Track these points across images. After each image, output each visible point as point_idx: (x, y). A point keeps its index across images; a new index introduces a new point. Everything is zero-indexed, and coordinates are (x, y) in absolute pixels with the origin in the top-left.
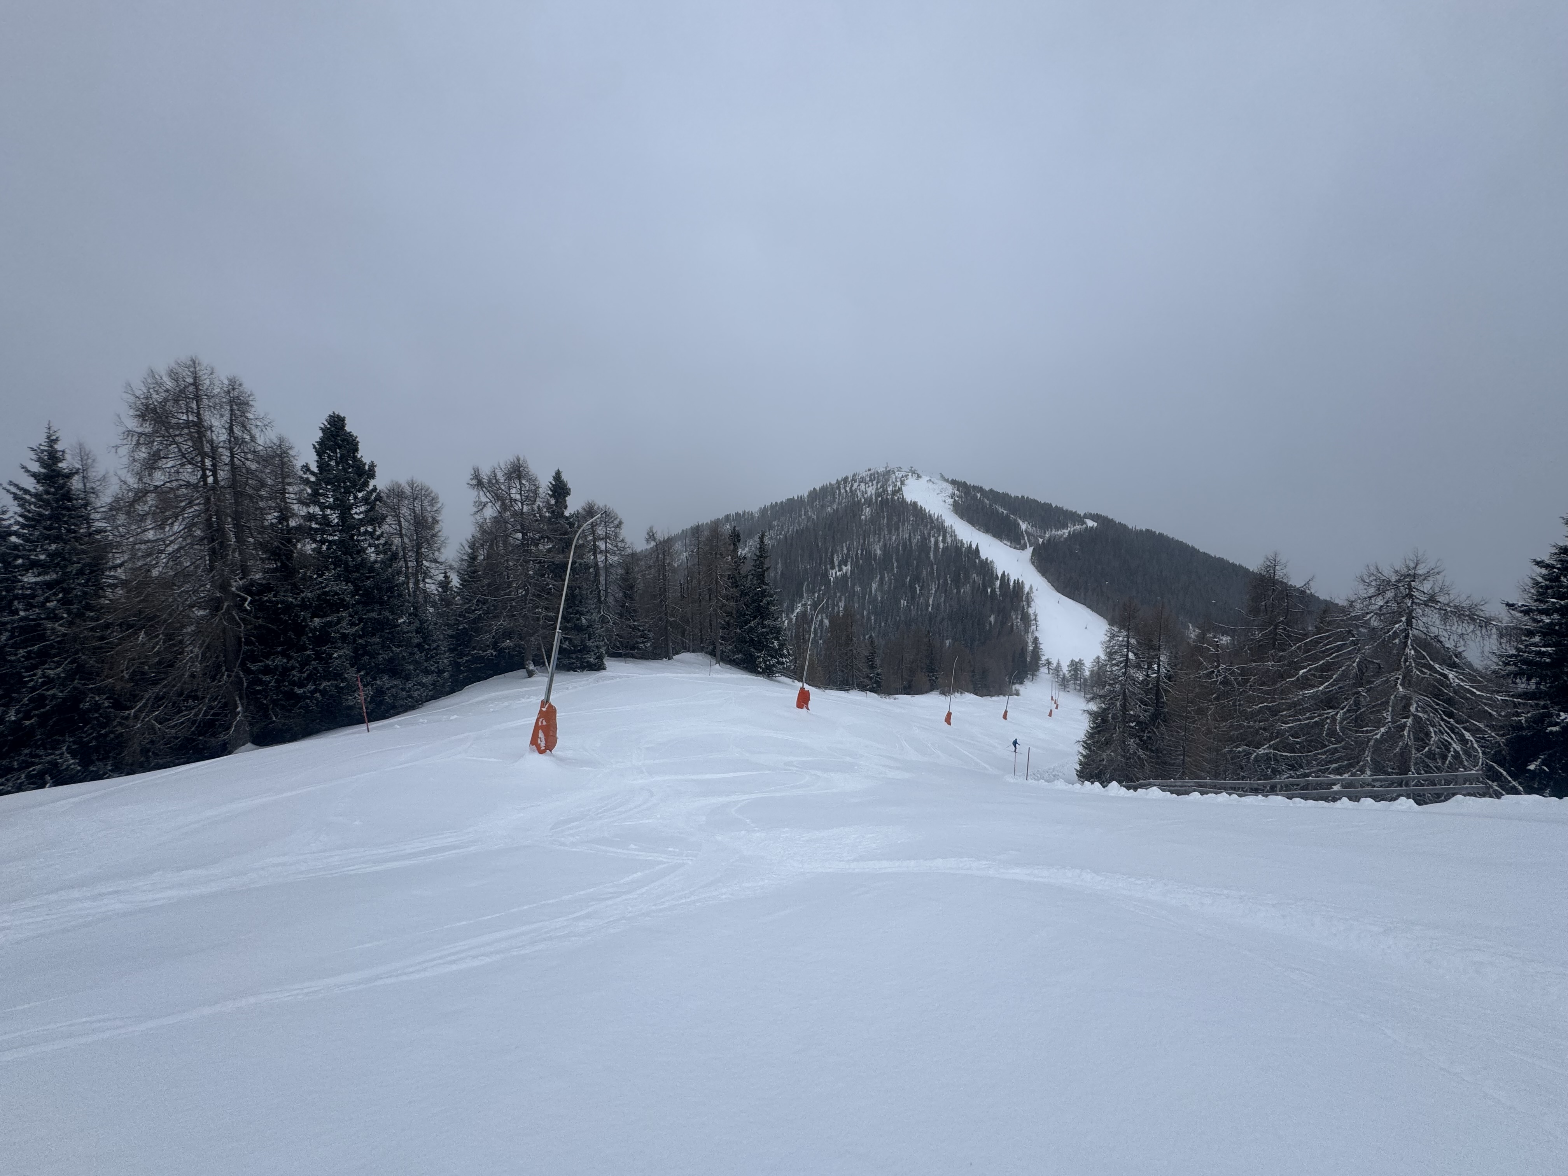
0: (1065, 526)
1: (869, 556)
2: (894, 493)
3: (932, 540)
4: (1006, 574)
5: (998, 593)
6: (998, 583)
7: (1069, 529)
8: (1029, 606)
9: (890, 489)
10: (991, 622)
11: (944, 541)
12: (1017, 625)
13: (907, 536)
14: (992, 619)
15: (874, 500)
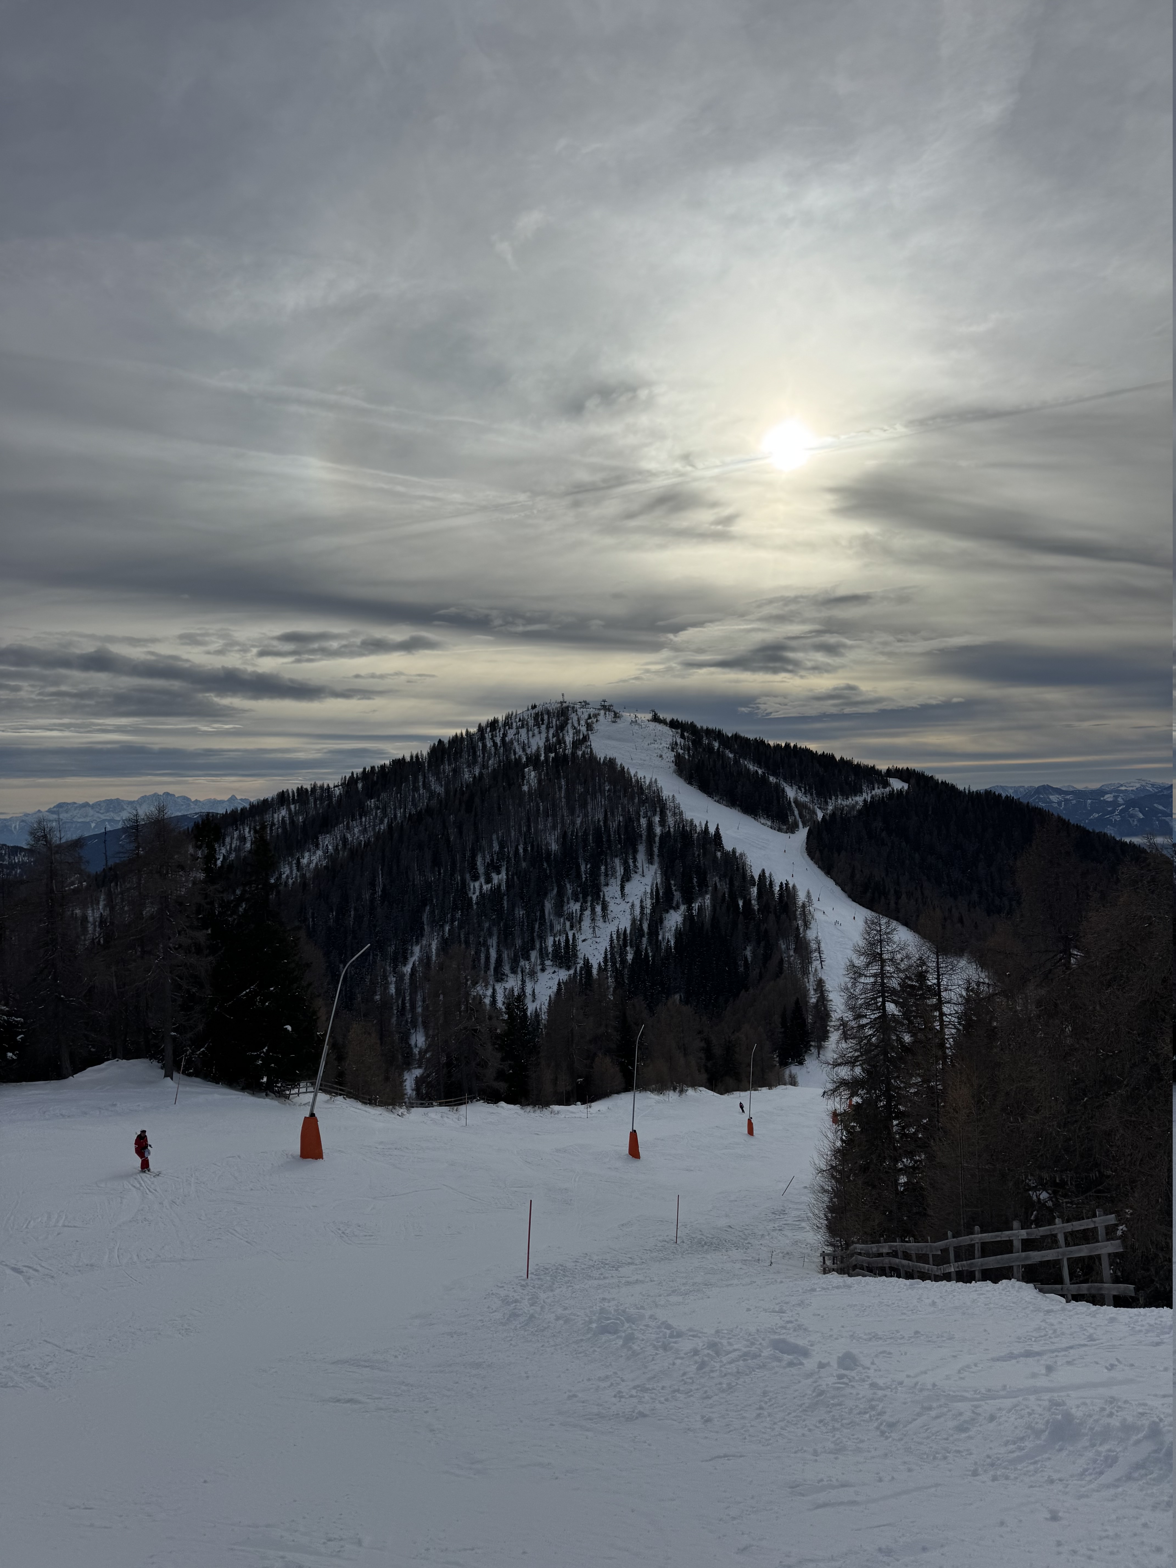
0: (858, 791)
1: (538, 855)
2: (576, 744)
3: (643, 822)
4: (767, 875)
5: (756, 908)
6: (754, 890)
7: (865, 795)
8: (807, 925)
9: (569, 739)
10: (746, 958)
11: (663, 822)
12: (789, 961)
13: (601, 817)
14: (748, 953)
15: (542, 758)
